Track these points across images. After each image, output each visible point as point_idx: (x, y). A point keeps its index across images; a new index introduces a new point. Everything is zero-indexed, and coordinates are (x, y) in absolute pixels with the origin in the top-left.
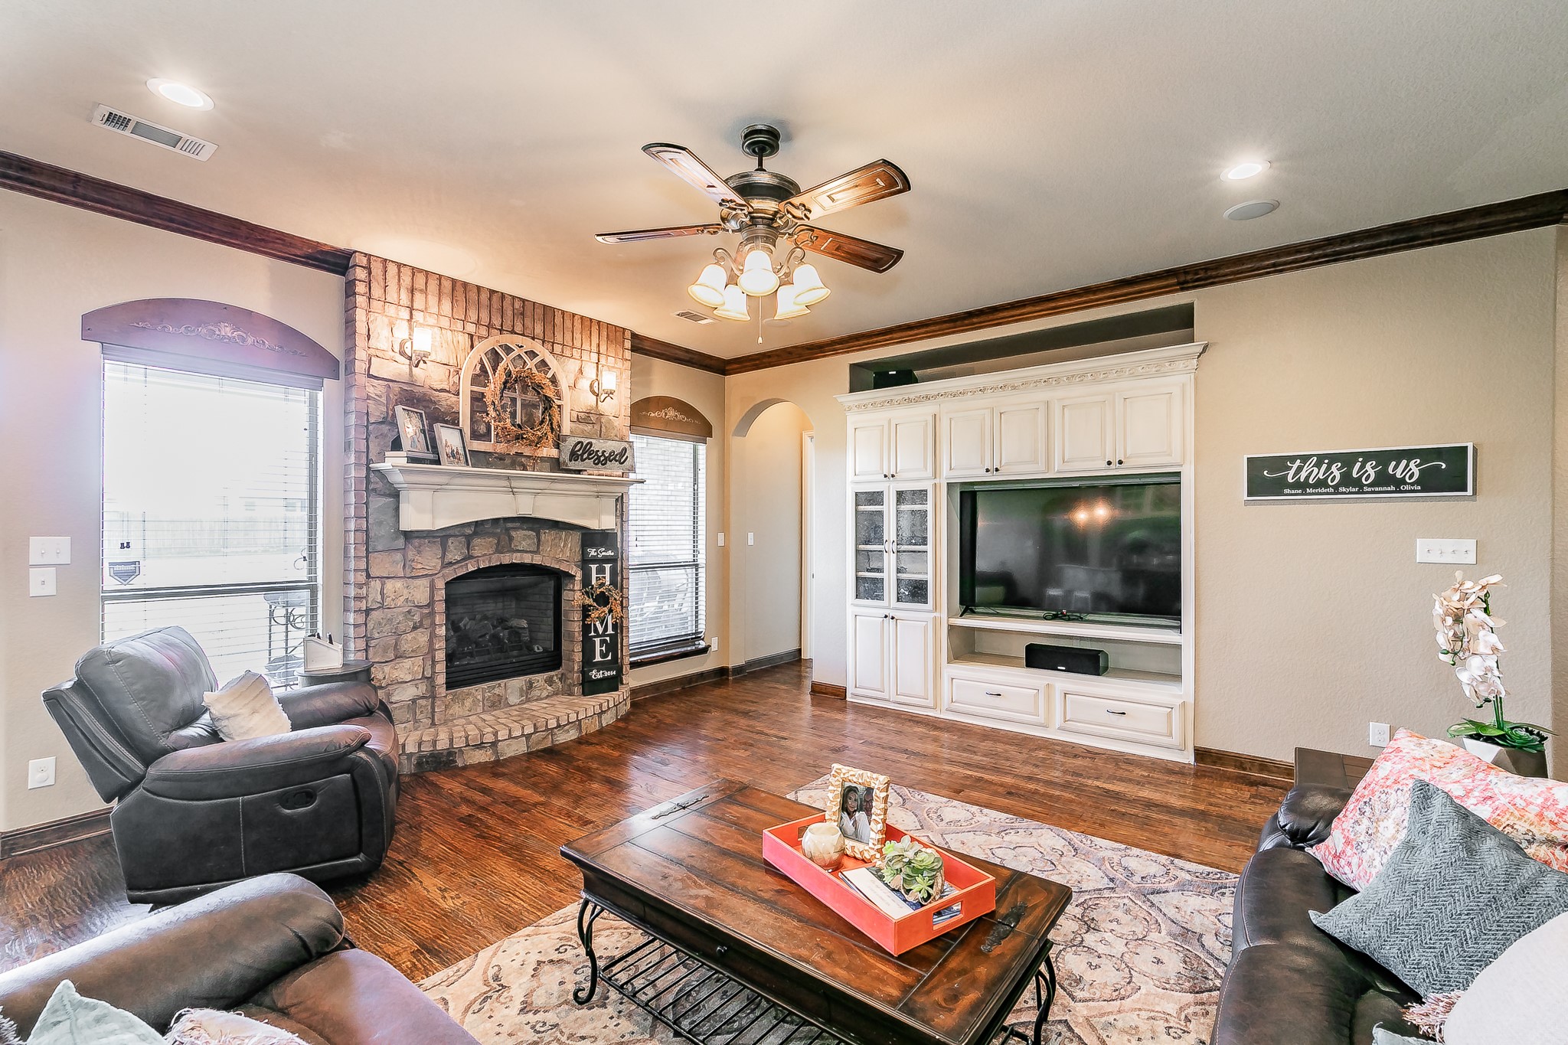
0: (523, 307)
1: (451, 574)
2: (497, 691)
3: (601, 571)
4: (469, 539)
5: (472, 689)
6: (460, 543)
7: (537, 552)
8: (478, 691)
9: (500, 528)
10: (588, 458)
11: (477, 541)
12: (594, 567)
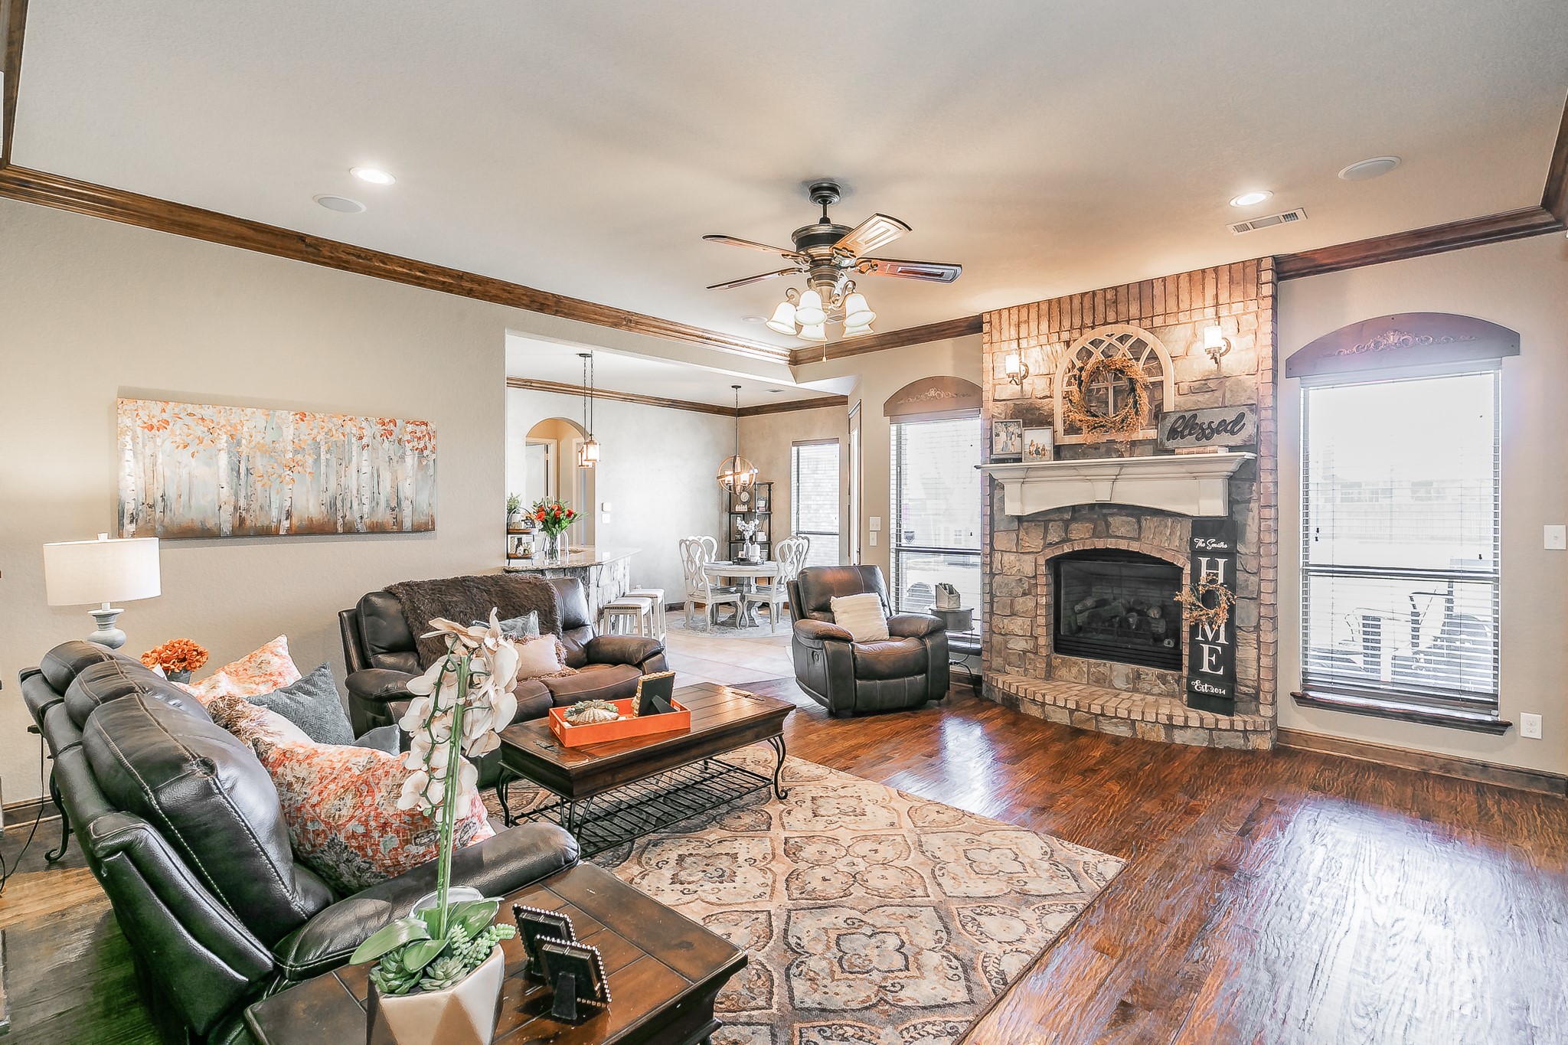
0: (1116, 295)
1: (1051, 553)
2: (1101, 669)
3: (1213, 565)
4: (1067, 524)
5: (1079, 660)
6: (1058, 526)
7: (1138, 539)
8: (1083, 664)
9: (1099, 512)
10: (1190, 434)
11: (1074, 526)
12: (1204, 560)
